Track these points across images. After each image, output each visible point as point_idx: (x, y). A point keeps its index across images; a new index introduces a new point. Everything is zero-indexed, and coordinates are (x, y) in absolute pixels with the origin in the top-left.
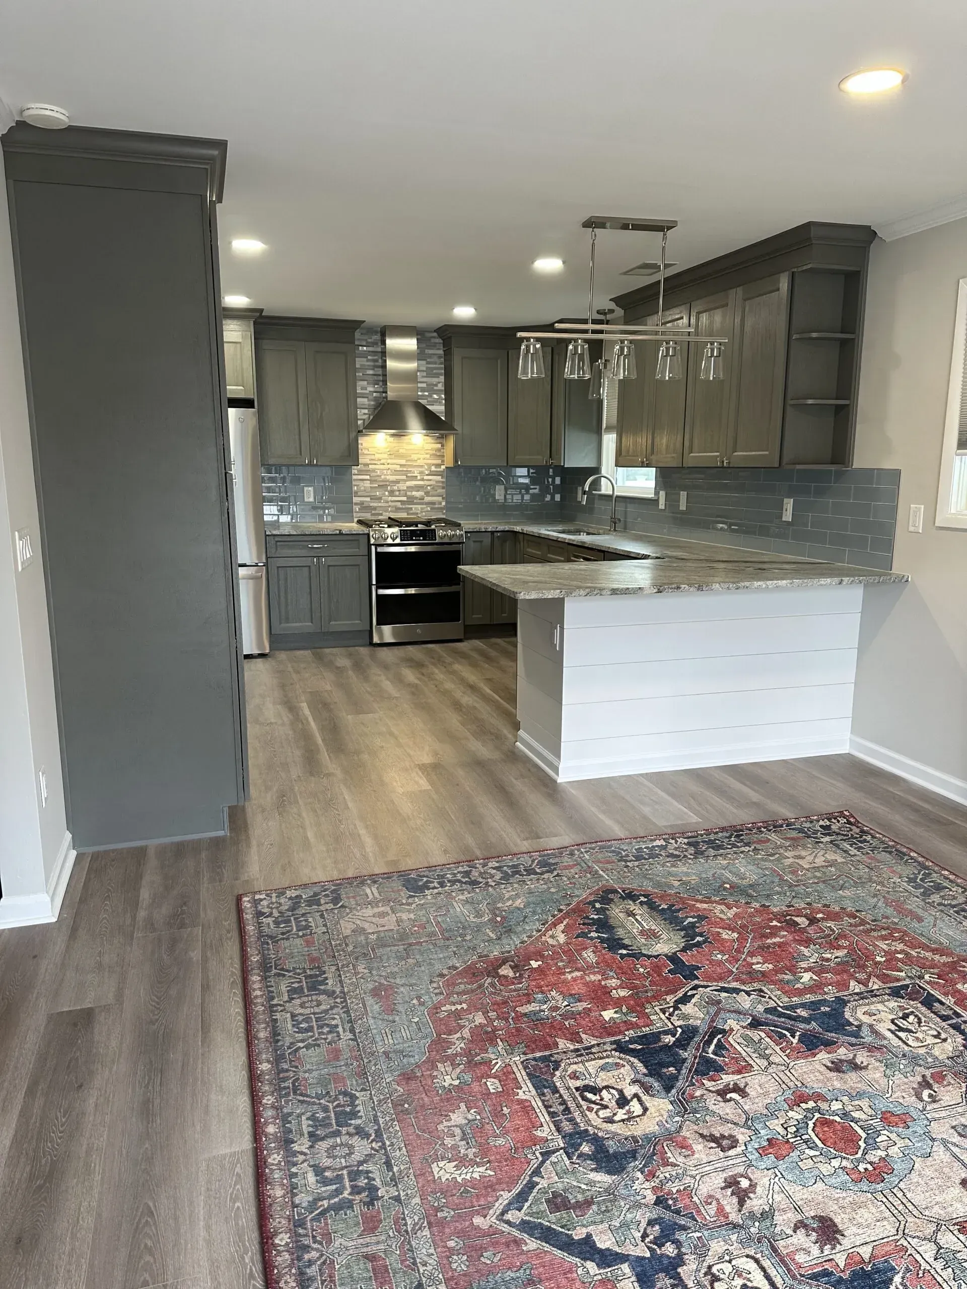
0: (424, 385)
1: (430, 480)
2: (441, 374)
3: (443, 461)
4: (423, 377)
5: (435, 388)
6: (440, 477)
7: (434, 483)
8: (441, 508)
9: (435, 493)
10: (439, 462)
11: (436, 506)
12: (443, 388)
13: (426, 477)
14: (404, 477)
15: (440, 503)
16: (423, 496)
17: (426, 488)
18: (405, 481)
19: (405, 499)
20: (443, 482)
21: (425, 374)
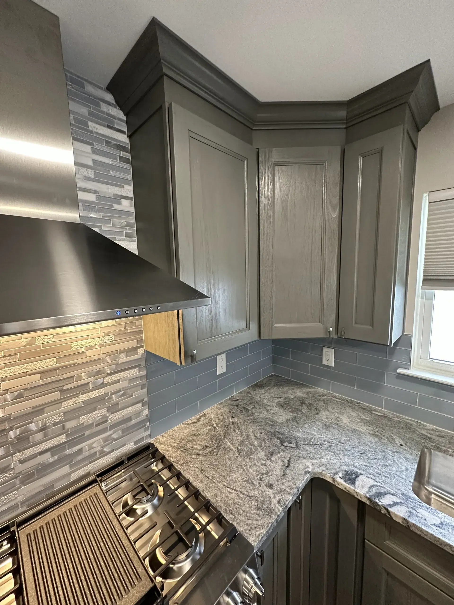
0: (92, 197)
1: (118, 381)
2: (127, 182)
3: (140, 341)
4: (87, 179)
5: (116, 207)
6: (137, 369)
7: (125, 384)
8: (144, 421)
9: (129, 400)
10: (133, 344)
11: (133, 422)
12: (133, 209)
13: (107, 380)
14: (57, 395)
15: (138, 414)
16: (104, 416)
17: (111, 398)
18: (58, 402)
19: (62, 439)
20: (141, 378)
21: (91, 174)
